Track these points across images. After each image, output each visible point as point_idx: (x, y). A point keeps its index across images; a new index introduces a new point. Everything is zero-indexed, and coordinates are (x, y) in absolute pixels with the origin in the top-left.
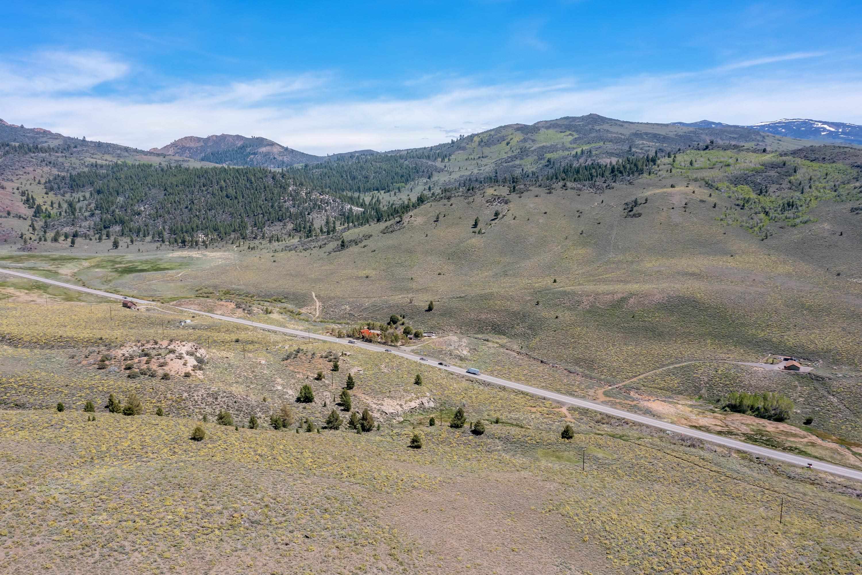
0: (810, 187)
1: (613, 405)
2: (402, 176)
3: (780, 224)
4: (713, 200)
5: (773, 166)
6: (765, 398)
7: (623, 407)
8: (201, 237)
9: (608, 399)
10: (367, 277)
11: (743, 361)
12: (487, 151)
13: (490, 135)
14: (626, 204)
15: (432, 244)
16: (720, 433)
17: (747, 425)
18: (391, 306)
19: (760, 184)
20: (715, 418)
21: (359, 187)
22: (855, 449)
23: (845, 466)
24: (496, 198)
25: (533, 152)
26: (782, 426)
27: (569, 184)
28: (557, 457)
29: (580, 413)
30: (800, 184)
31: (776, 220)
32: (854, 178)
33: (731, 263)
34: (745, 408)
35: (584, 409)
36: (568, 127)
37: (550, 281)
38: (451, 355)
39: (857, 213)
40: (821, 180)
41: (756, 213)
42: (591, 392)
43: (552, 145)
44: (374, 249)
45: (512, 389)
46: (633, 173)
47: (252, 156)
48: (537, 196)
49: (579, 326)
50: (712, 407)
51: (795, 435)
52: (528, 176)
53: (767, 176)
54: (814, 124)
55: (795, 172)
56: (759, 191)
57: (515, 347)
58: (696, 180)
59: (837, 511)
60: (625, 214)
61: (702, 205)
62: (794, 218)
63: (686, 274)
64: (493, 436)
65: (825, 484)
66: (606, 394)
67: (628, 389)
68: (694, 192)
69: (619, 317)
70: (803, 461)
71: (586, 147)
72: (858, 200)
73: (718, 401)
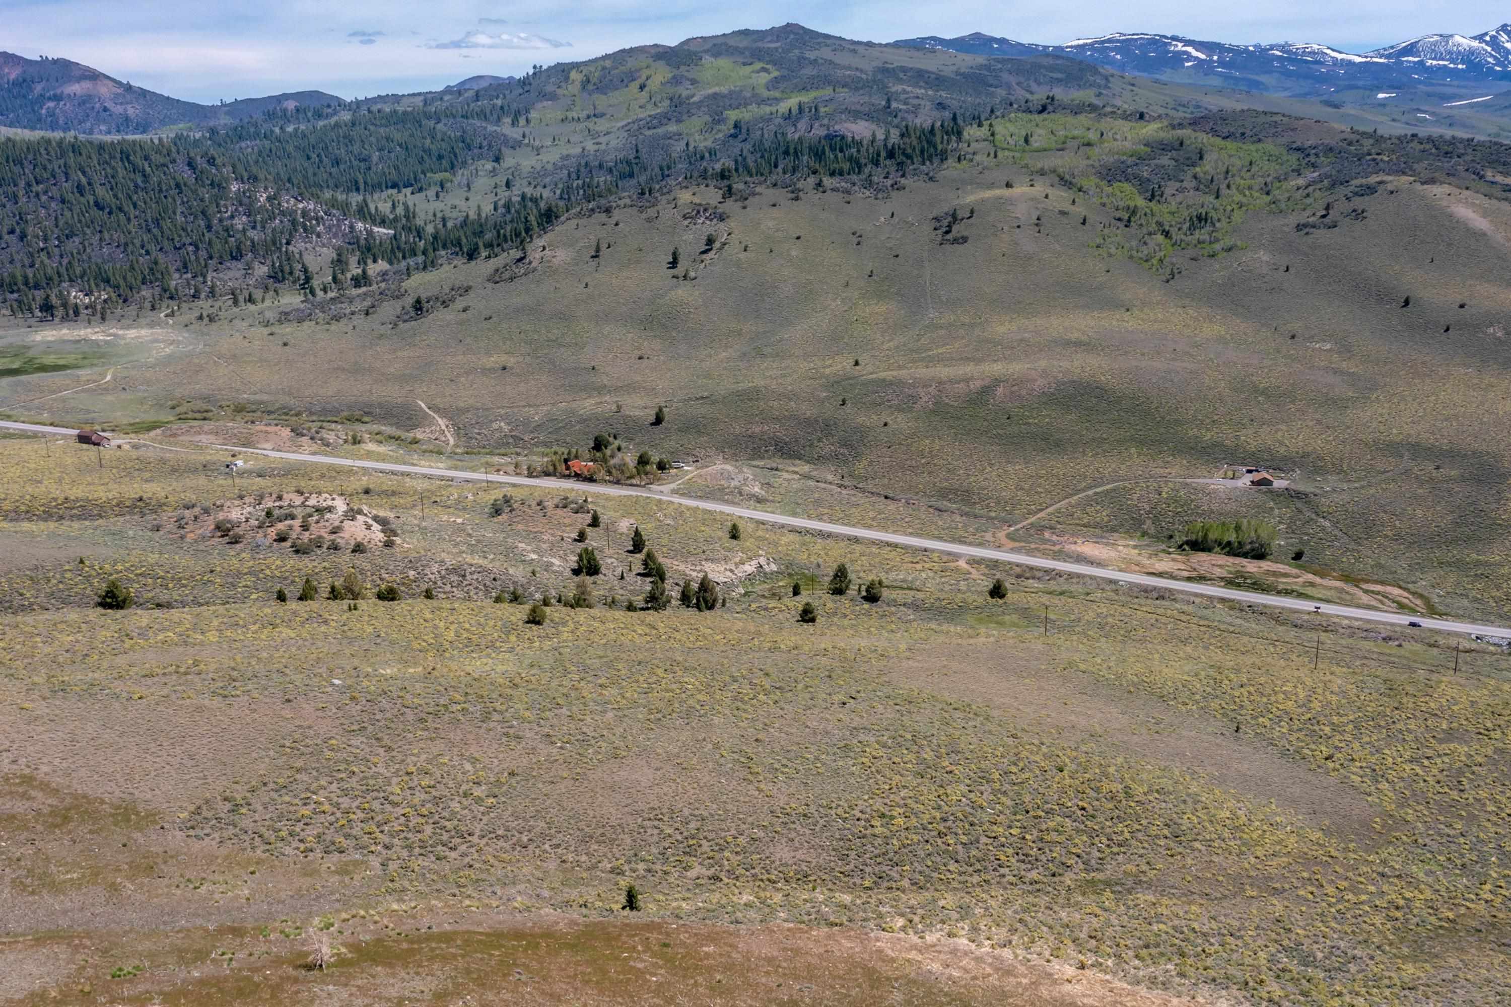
0: (1228, 187)
1: (1030, 552)
2: (440, 157)
3: (1190, 252)
4: (1080, 210)
5: (1164, 147)
6: (1238, 528)
7: (1045, 554)
8: (76, 296)
9: (1017, 544)
10: (504, 368)
11: (1192, 477)
12: (601, 102)
13: (604, 68)
14: (936, 219)
15: (602, 300)
16: (1189, 579)
17: (1220, 566)
18: (585, 420)
19: (1148, 180)
20: (1174, 560)
21: (356, 182)
22: (1365, 586)
23: (1359, 606)
24: (698, 211)
25: (699, 105)
26: (1265, 565)
27: (828, 182)
28: (997, 623)
29: (987, 566)
30: (1212, 181)
31: (1183, 245)
32: (1293, 171)
33: (1129, 323)
34: (1210, 543)
35: (991, 560)
36: (757, 55)
37: (848, 363)
38: (741, 494)
39: (1307, 233)
40: (1243, 173)
41: (1150, 234)
42: (988, 536)
43: (731, 92)
44: (487, 313)
45: (869, 539)
46: (930, 159)
47: (51, 104)
48: (774, 205)
49: (927, 438)
50: (1164, 547)
51: (1286, 575)
52: (702, 158)
53: (1157, 165)
54: (1170, 44)
55: (1201, 158)
56: (1149, 194)
57: (830, 477)
58: (1042, 173)
59: (1366, 658)
60: (939, 238)
61: (1064, 220)
62: (1211, 243)
63: (1068, 343)
64: (894, 603)
65: (1342, 631)
66: (1009, 536)
67: (1040, 528)
68: (1047, 197)
69: (986, 420)
70: (1309, 606)
71: (805, 98)
72: (1304, 210)
73: (1171, 537)
